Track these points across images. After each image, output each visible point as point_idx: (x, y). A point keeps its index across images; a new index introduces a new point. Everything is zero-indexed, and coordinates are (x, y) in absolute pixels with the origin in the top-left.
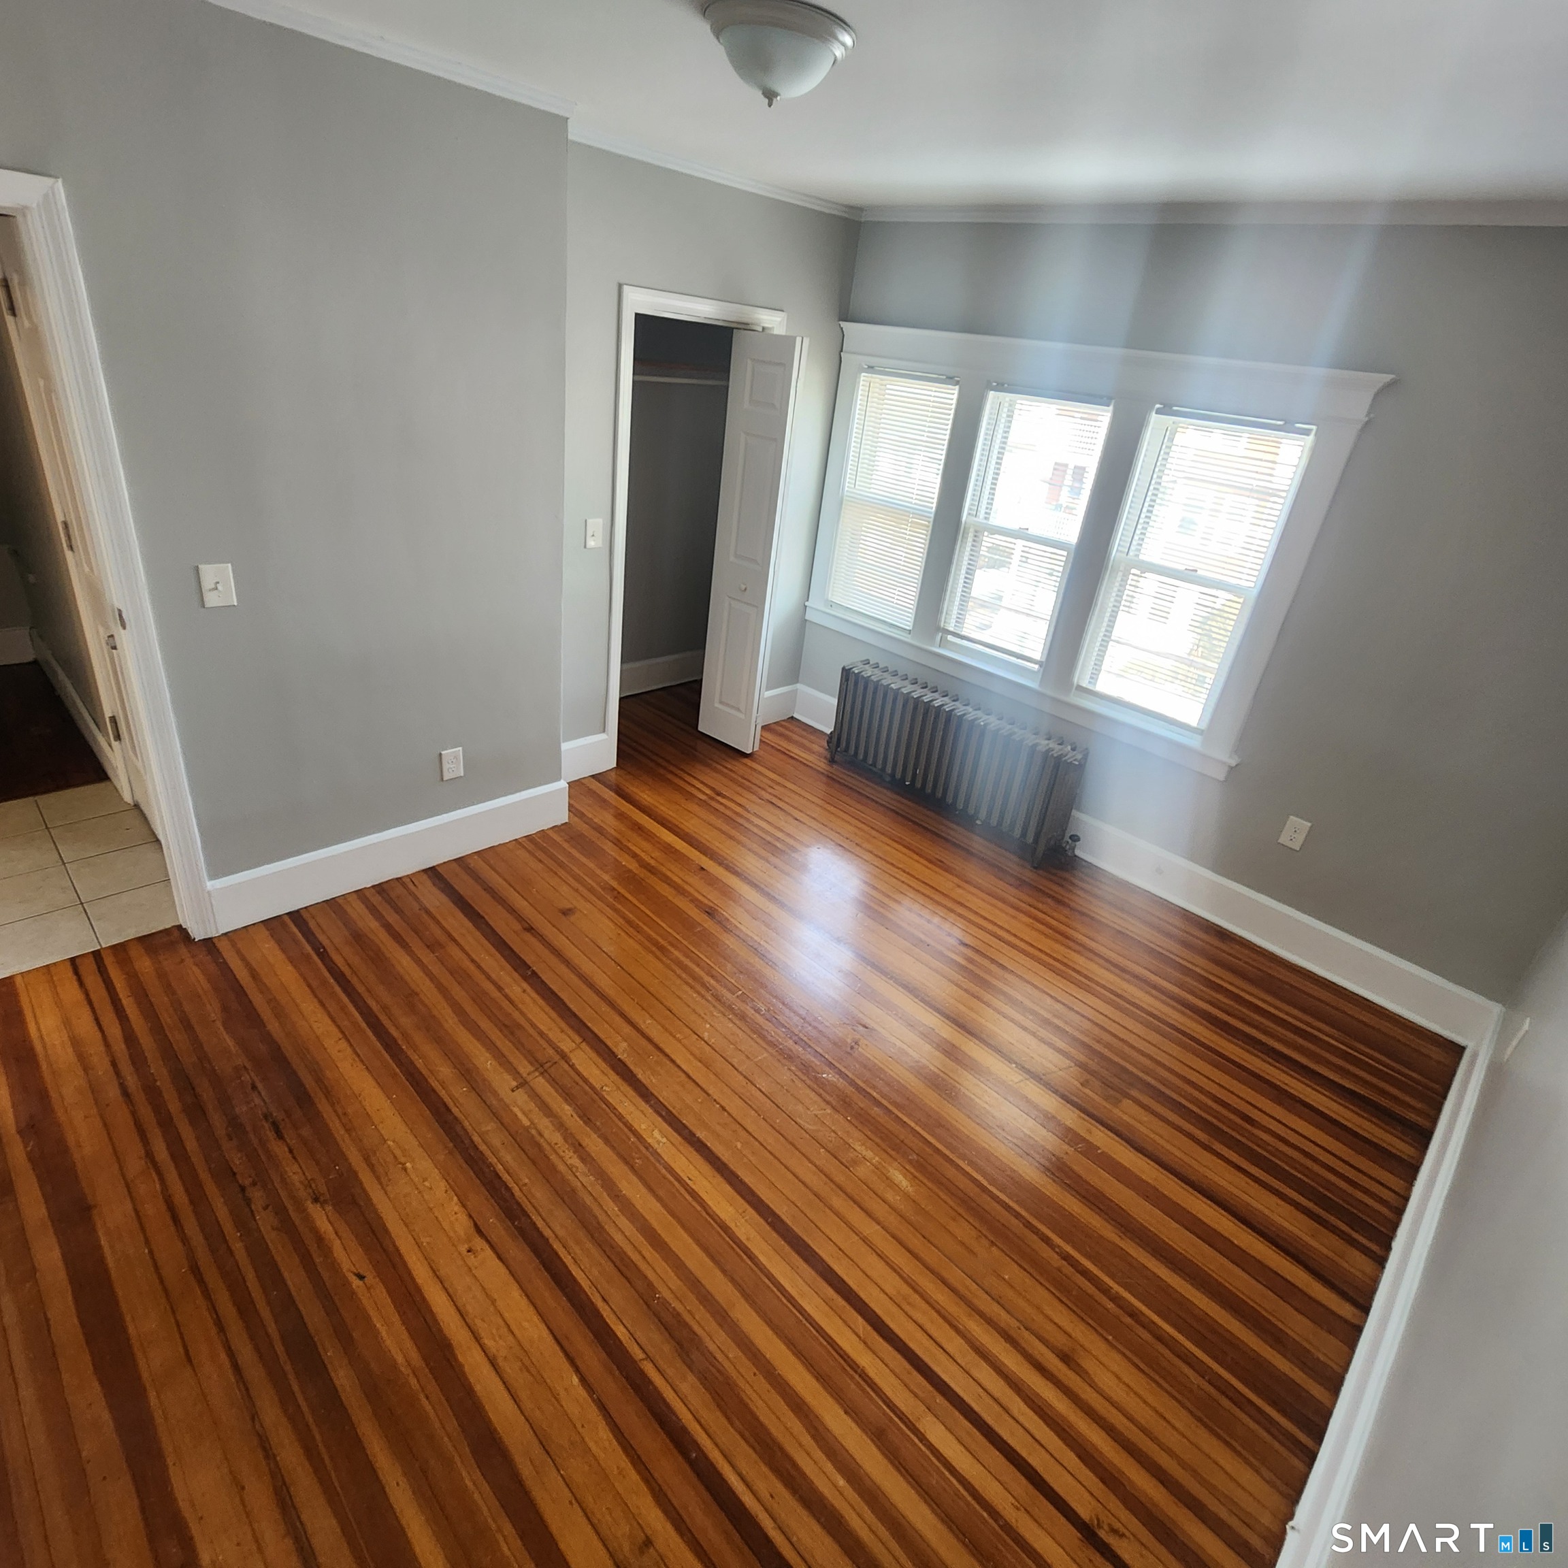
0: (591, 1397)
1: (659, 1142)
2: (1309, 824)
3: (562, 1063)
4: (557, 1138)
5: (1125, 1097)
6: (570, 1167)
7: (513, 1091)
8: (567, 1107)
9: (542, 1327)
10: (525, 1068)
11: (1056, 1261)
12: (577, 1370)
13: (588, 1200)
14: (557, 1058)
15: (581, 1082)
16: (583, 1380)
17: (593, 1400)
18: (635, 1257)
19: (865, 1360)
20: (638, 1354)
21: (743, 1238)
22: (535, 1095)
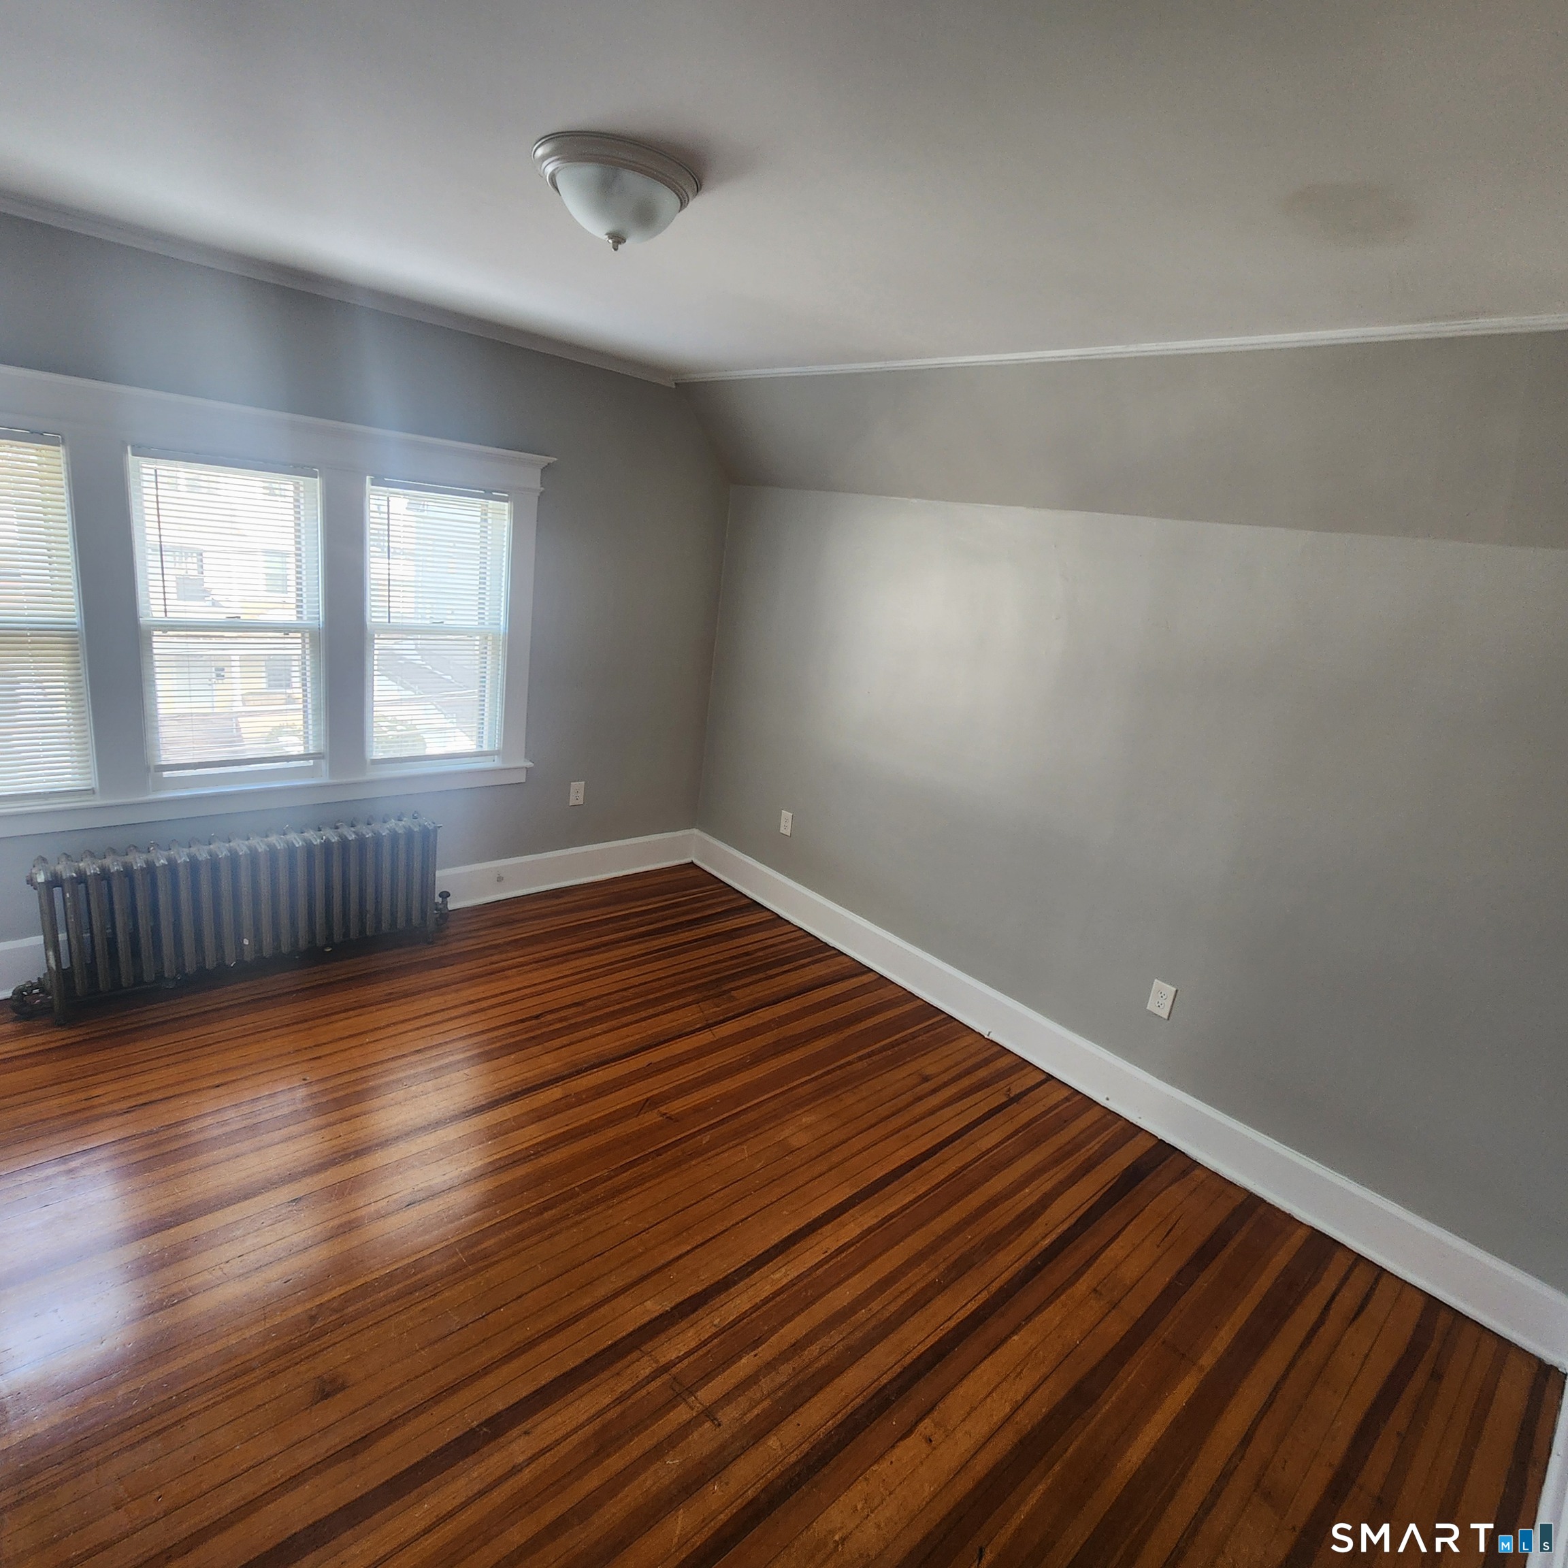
0: (1024, 1326)
1: (786, 1275)
2: (583, 782)
3: (674, 1370)
4: (786, 1369)
5: (730, 992)
6: (822, 1353)
7: (719, 1425)
8: (744, 1361)
9: (982, 1366)
10: (681, 1414)
11: (865, 1063)
12: (1009, 1336)
13: (859, 1334)
14: (666, 1377)
15: (705, 1349)
16: (1014, 1333)
17: (1026, 1324)
18: (906, 1297)
19: (952, 1167)
20: (984, 1296)
21: (875, 1221)
22: (728, 1398)
